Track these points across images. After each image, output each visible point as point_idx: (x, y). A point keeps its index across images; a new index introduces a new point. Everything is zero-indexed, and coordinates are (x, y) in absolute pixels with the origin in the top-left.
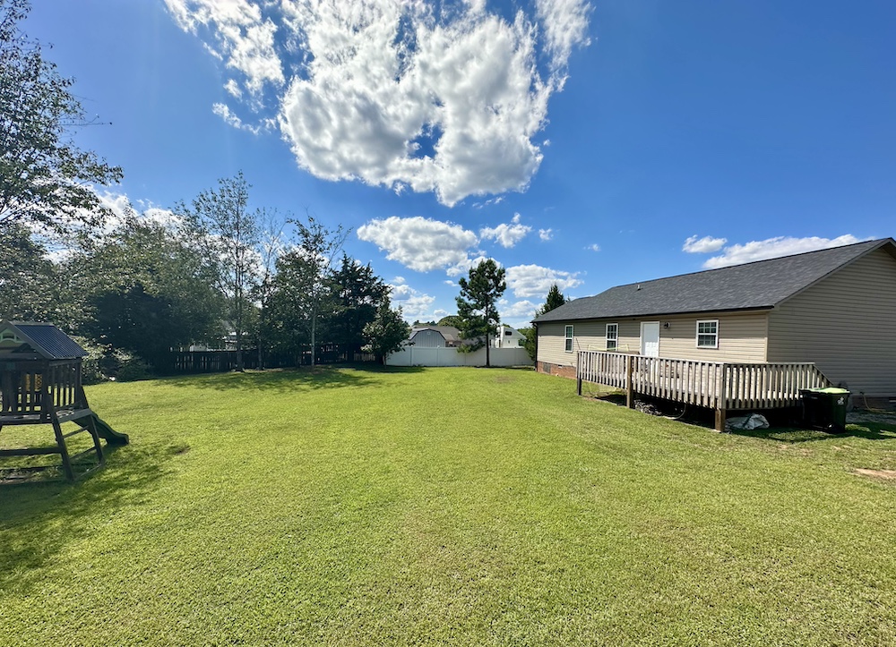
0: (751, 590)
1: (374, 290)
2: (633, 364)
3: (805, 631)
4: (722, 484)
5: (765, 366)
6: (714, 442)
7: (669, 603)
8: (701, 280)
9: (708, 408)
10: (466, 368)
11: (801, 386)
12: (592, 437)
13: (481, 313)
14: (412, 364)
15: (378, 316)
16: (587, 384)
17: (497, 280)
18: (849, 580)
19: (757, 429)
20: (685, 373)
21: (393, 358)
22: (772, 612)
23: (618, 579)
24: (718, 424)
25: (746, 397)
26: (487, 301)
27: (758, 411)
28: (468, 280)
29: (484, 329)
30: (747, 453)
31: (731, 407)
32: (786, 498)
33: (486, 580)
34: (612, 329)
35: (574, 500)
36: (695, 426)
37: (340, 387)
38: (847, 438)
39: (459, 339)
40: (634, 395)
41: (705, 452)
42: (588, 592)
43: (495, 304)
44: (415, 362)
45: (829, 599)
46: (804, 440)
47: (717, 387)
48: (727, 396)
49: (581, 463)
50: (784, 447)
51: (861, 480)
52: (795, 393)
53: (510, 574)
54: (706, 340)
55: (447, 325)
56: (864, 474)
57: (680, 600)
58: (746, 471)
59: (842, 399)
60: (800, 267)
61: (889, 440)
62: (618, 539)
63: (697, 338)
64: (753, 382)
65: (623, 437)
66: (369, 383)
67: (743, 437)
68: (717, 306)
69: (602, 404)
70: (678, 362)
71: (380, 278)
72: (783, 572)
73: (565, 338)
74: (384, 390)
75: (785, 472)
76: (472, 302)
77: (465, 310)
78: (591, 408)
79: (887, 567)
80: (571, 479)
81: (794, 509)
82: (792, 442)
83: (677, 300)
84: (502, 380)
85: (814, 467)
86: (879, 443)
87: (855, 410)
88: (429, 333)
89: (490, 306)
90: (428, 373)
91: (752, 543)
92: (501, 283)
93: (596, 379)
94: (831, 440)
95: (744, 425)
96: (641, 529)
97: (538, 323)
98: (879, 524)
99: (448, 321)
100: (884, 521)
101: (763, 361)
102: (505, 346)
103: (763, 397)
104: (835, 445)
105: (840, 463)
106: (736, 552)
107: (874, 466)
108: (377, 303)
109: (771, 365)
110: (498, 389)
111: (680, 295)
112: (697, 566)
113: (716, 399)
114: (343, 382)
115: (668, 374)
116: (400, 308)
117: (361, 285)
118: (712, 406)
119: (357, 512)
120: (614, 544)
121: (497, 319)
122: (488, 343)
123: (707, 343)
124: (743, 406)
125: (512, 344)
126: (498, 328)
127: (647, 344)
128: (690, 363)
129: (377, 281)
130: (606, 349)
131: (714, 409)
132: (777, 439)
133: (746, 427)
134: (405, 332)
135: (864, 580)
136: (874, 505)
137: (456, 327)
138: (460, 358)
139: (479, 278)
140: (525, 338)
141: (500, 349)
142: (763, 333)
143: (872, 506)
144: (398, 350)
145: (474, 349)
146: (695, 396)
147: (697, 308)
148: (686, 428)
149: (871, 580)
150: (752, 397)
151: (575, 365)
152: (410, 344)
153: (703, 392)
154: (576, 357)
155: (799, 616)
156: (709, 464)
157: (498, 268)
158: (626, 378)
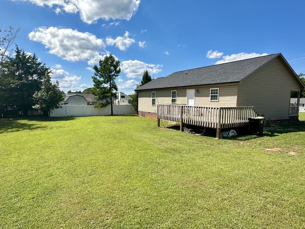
0: (225, 201)
1: (39, 71)
2: (183, 109)
3: (243, 213)
4: (218, 160)
5: (236, 108)
6: (216, 144)
7: (194, 213)
8: (212, 69)
9: (214, 128)
10: (100, 117)
11: (248, 117)
12: (164, 146)
13: (107, 85)
14: (67, 115)
15: (43, 87)
16: (162, 121)
17: (115, 67)
18: (259, 191)
19: (232, 136)
20: (205, 113)
21: (54, 113)
22: (232, 208)
23: (173, 208)
24: (217, 135)
25: (228, 123)
26: (110, 79)
27: (233, 128)
28: (99, 67)
29: (109, 94)
30: (228, 147)
31: (222, 127)
32: (241, 163)
33: (109, 221)
34: (174, 93)
35: (154, 176)
36: (209, 137)
37: (18, 131)
38: (263, 137)
39: (96, 101)
40: (184, 125)
41: (212, 148)
42: (159, 216)
43: (115, 81)
44: (69, 114)
45: (252, 199)
46: (249, 139)
47: (217, 118)
48: (221, 123)
49: (158, 159)
50: (242, 143)
51: (266, 153)
52: (246, 120)
53: (121, 216)
54: (214, 97)
55: (88, 93)
56: (267, 150)
57: (199, 211)
58: (227, 154)
59: (262, 121)
60: (249, 64)
61: (276, 137)
62: (174, 190)
63: (210, 97)
64: (231, 116)
65: (178, 145)
66: (38, 127)
67: (227, 140)
68: (218, 82)
69: (169, 130)
70: (202, 108)
71: (43, 64)
72: (238, 192)
73: (151, 99)
74: (48, 131)
75: (241, 153)
76: (102, 79)
77: (98, 84)
78: (164, 133)
79: (272, 184)
80: (153, 167)
81: (243, 167)
82: (244, 140)
83: (202, 79)
84: (119, 122)
85: (251, 149)
86: (273, 138)
87: (267, 126)
88: (77, 97)
89: (112, 81)
90: (77, 120)
91: (227, 183)
92: (118, 69)
93: (167, 118)
94: (258, 138)
95: (228, 135)
96: (183, 184)
97: (138, 90)
98: (270, 168)
99: (88, 91)
100: (272, 167)
101: (235, 106)
102: (121, 104)
103: (235, 122)
104: (259, 140)
105: (260, 147)
106: (221, 187)
107: (271, 147)
108: (42, 79)
109: (238, 108)
110: (117, 126)
111: (204, 76)
112: (206, 196)
113: (217, 124)
114: (21, 128)
115: (198, 114)
116: (57, 82)
117: (30, 67)
118: (215, 127)
119: (31, 200)
120: (171, 193)
121: (116, 89)
122: (112, 103)
123: (214, 99)
124: (227, 127)
125: (125, 103)
126: (117, 94)
127: (189, 100)
128: (207, 108)
129: (41, 65)
130: (171, 103)
131: (216, 129)
132: (239, 140)
133: (228, 136)
134: (62, 97)
135: (264, 190)
136: (270, 161)
137: (94, 94)
138: (96, 111)
139: (105, 66)
140: (132, 99)
141: (119, 106)
142: (235, 94)
143: (269, 162)
144: (57, 107)
145: (104, 106)
146: (209, 123)
147: (210, 83)
148: (205, 138)
149: (266, 190)
150: (231, 122)
151: (156, 112)
152: (65, 104)
153: (212, 121)
154: (157, 108)
155: (241, 208)
156: (213, 153)
157: (116, 60)
158: (180, 117)
